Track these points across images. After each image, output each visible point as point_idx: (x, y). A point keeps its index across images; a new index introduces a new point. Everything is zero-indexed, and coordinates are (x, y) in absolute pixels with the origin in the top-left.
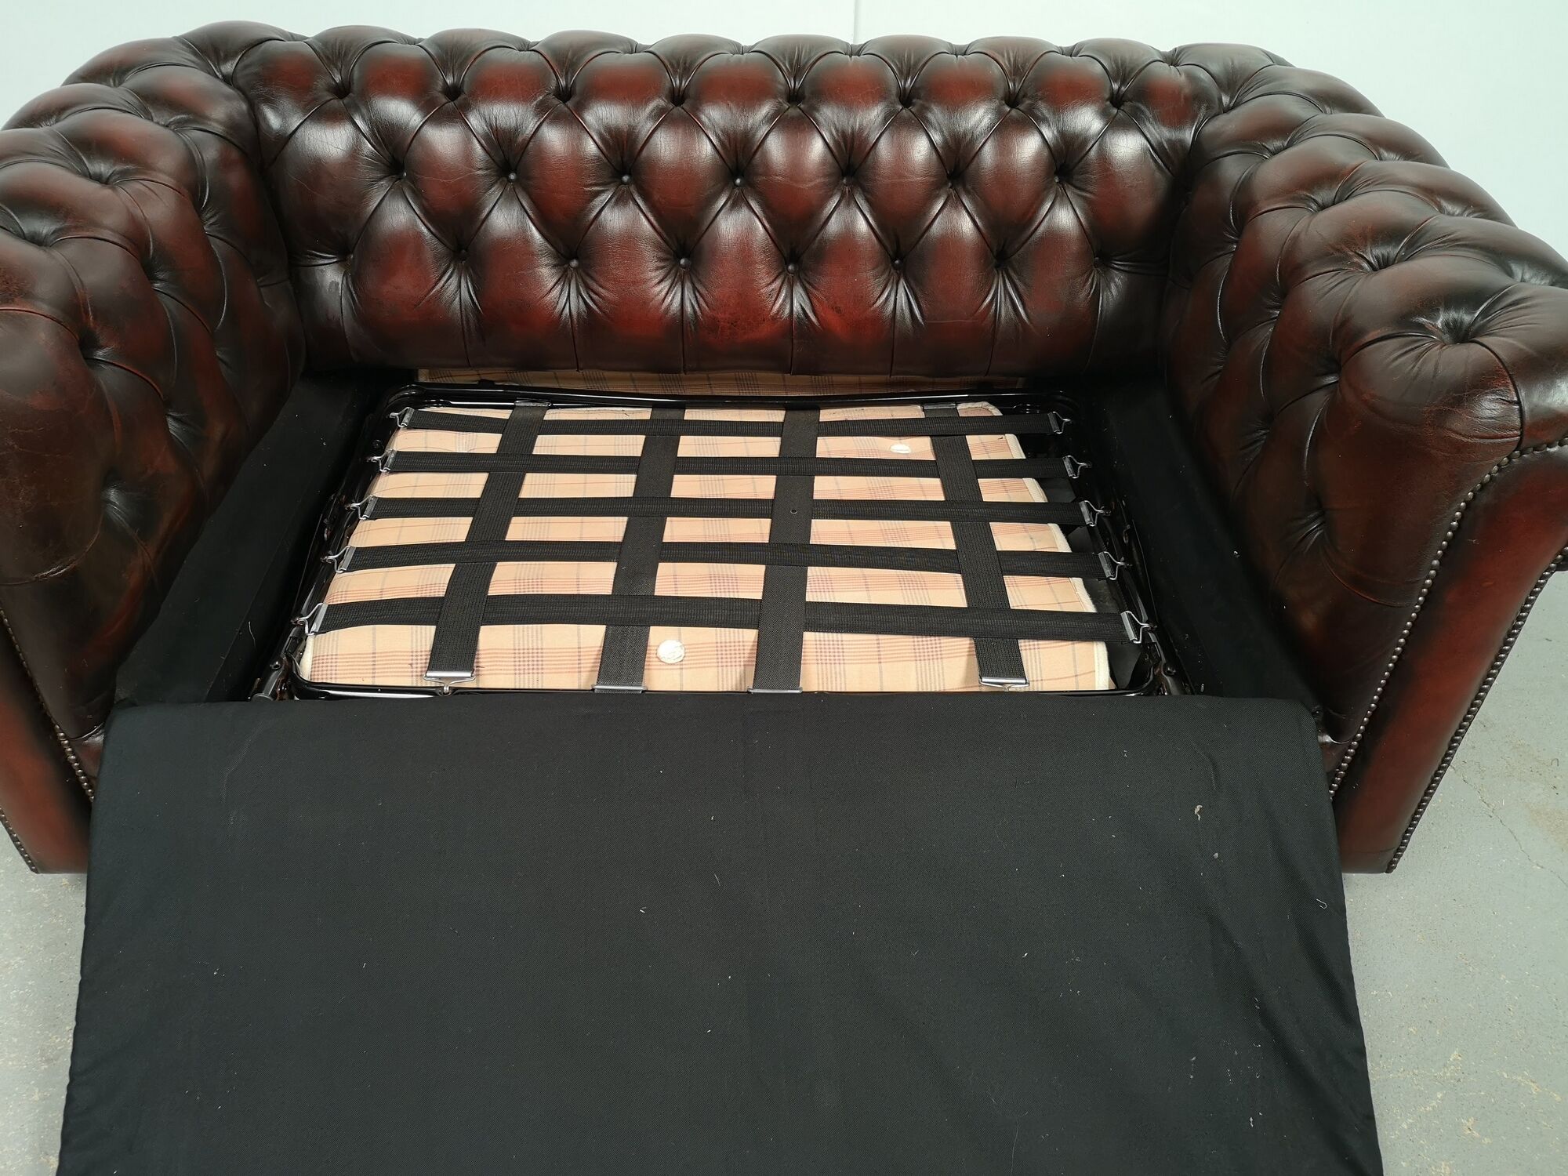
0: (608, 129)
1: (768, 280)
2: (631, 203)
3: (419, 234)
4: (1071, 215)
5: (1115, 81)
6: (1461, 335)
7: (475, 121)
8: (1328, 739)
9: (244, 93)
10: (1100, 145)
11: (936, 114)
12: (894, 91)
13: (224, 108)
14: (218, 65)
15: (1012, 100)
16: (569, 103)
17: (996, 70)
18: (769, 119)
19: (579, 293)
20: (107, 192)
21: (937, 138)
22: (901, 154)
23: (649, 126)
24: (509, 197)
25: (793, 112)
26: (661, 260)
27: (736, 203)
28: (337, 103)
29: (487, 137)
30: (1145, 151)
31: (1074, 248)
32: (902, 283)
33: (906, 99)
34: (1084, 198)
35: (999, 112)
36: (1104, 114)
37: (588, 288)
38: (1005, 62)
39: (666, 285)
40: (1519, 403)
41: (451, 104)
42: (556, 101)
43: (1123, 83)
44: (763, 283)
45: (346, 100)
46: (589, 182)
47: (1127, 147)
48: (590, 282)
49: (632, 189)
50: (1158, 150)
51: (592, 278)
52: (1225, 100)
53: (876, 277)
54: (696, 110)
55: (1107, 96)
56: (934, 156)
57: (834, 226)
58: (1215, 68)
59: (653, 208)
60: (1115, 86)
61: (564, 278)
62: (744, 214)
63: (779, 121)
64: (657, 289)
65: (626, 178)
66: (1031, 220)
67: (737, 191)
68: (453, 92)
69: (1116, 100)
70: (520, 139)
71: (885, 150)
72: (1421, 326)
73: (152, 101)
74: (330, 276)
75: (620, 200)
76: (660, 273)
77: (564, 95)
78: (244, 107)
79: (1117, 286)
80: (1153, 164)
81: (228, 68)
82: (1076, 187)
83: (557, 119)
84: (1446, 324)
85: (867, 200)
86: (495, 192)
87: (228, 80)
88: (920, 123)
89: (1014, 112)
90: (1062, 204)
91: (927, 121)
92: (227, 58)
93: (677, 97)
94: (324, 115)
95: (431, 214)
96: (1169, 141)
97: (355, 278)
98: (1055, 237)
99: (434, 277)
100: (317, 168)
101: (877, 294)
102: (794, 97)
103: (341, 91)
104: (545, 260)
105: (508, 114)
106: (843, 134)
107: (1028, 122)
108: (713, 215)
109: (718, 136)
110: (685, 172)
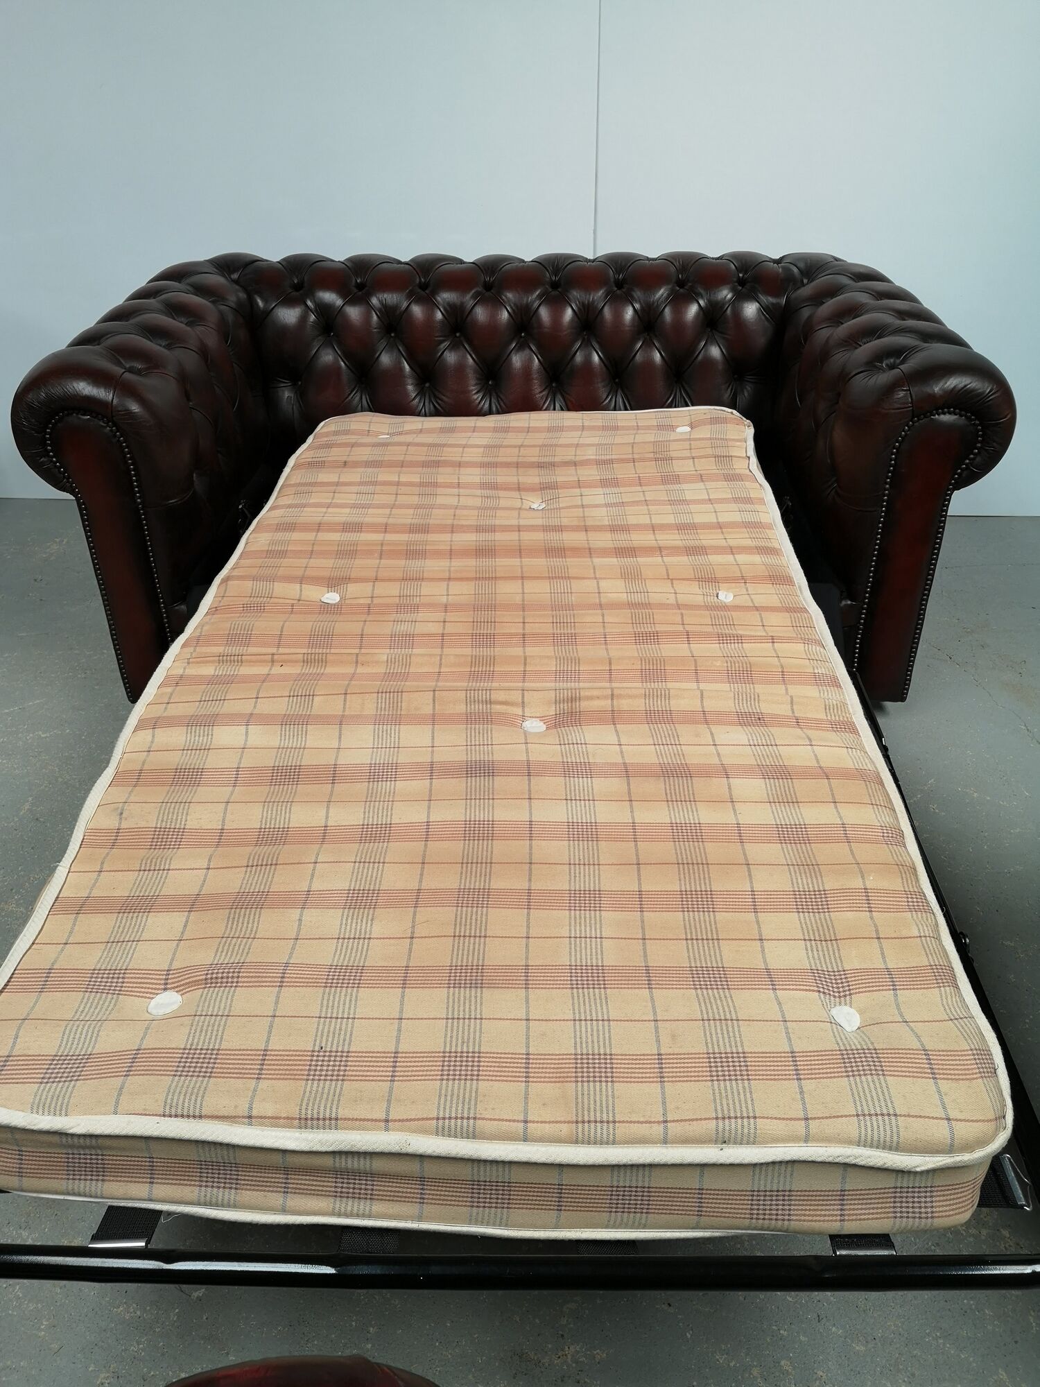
0: (449, 304)
1: (539, 390)
2: (462, 347)
3: (340, 367)
4: (717, 348)
5: (741, 272)
6: (892, 367)
7: (374, 301)
8: (849, 602)
9: (245, 289)
10: (732, 308)
11: (638, 294)
12: (612, 280)
13: (235, 296)
14: (229, 275)
15: (681, 284)
16: (427, 291)
17: (673, 269)
18: (540, 297)
19: (430, 401)
20: (189, 328)
21: (637, 306)
22: (618, 316)
23: (471, 303)
24: (391, 346)
25: (554, 293)
26: (478, 379)
27: (521, 347)
28: (295, 294)
29: (380, 310)
30: (759, 310)
31: (720, 367)
32: (620, 392)
33: (619, 284)
34: (724, 338)
35: (672, 292)
36: (733, 290)
37: (435, 397)
38: (677, 264)
39: (480, 395)
40: (909, 390)
41: (360, 293)
42: (419, 290)
43: (746, 273)
44: (537, 391)
45: (301, 292)
46: (437, 335)
47: (751, 310)
48: (437, 393)
49: (462, 338)
50: (765, 309)
51: (439, 392)
52: (805, 281)
53: (604, 387)
54: (499, 293)
55: (735, 279)
56: (637, 317)
57: (579, 358)
58: (801, 265)
59: (476, 350)
60: (741, 275)
61: (421, 393)
62: (527, 351)
63: (547, 299)
64: (475, 397)
65: (458, 335)
66: (694, 352)
67: (522, 339)
68: (360, 287)
69: (742, 282)
70: (398, 312)
71: (607, 313)
72: (875, 367)
73: (200, 290)
74: (286, 394)
75: (454, 347)
76: (478, 387)
77: (424, 287)
78: (245, 296)
79: (748, 391)
80: (763, 317)
81: (235, 276)
82: (722, 333)
83: (419, 300)
84: (887, 365)
85: (598, 342)
86: (383, 344)
87: (236, 282)
88: (629, 299)
89: (681, 290)
90: (712, 344)
91: (632, 297)
92: (234, 271)
93: (488, 287)
94: (289, 302)
95: (347, 355)
96: (773, 304)
97: (301, 394)
98: (709, 361)
99: (348, 391)
100: (284, 330)
101: (604, 396)
102: (555, 285)
103: (298, 287)
104: (410, 381)
105: (391, 298)
106: (583, 304)
107: (691, 297)
108: (508, 352)
109: (511, 308)
110: (493, 327)
